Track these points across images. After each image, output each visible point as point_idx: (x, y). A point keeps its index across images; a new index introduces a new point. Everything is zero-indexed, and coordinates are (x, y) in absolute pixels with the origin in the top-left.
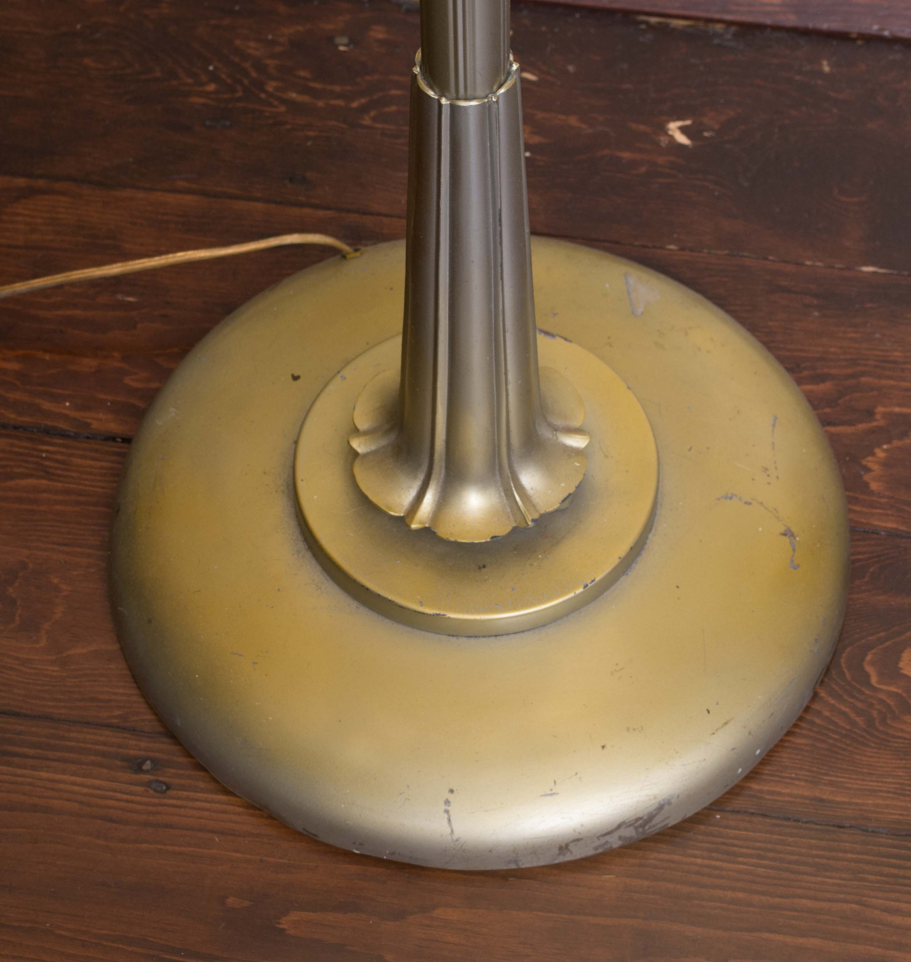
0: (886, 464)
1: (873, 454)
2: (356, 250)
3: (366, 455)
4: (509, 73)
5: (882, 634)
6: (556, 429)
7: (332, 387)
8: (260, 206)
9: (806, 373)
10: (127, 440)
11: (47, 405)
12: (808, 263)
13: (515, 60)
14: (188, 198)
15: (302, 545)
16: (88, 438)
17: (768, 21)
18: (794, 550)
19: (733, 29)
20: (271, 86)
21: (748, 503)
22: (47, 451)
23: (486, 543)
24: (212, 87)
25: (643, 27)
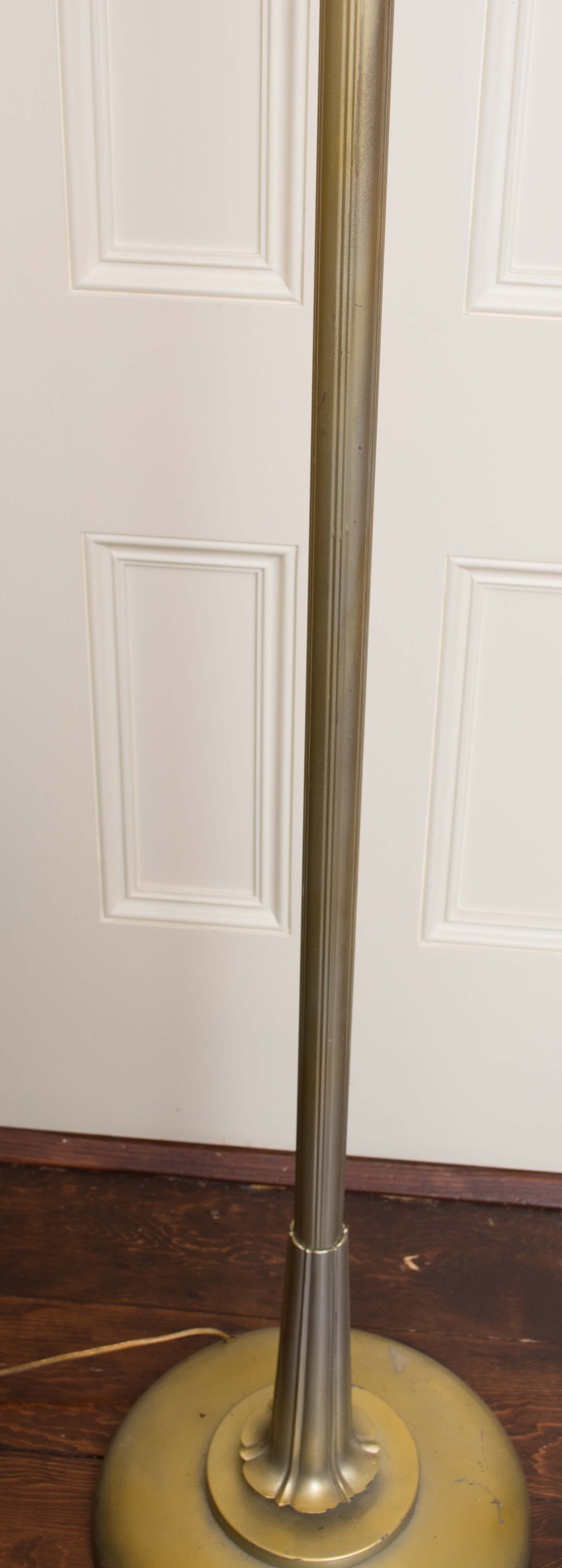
0: (546, 1458)
1: (538, 1452)
2: (232, 1337)
3: (250, 1462)
4: (343, 1235)
5: (553, 1562)
6: (360, 1442)
7: (226, 1421)
8: (172, 1312)
9: (495, 1404)
10: (101, 1457)
11: (50, 1437)
12: (491, 1338)
13: (346, 1227)
14: (130, 1309)
15: (212, 1519)
16: (76, 1456)
17: (457, 1197)
18: (500, 1512)
19: (437, 1202)
20: (175, 1240)
21: (471, 1484)
22: (52, 1466)
23: (324, 1513)
24: (140, 1242)
25: (386, 1201)
